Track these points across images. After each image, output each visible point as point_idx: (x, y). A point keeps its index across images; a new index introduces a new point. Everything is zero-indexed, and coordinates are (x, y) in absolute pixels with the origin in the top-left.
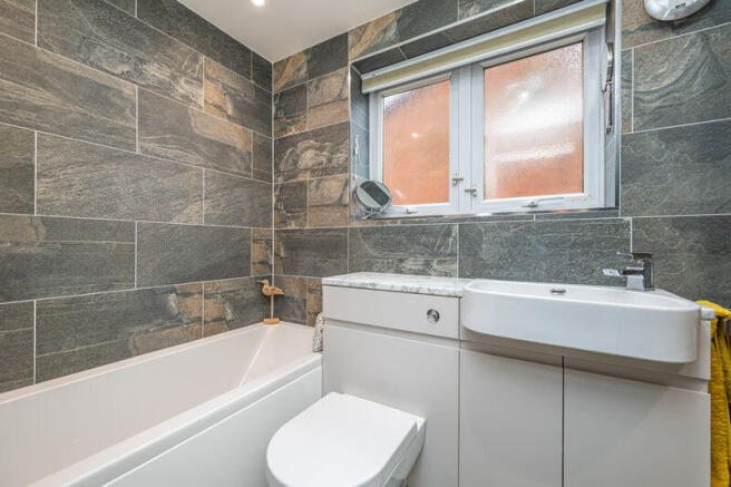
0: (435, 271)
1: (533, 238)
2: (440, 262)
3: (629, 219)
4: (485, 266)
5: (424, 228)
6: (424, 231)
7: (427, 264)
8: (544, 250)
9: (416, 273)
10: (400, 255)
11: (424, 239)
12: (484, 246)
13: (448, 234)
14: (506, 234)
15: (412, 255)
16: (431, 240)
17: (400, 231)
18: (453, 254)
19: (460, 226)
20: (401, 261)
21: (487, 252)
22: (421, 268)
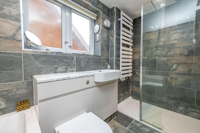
0: (69, 71)
1: (91, 61)
2: (71, 68)
3: (102, 58)
4: (82, 68)
5: (65, 57)
6: (65, 58)
7: (67, 69)
8: (92, 63)
9: (62, 72)
10: (56, 66)
11: (65, 60)
12: (82, 63)
13: (73, 59)
14: (86, 60)
15: (61, 66)
16: (68, 61)
17: (55, 57)
18: (74, 65)
19: (76, 57)
20: (56, 68)
21: (83, 64)
22: (64, 70)
